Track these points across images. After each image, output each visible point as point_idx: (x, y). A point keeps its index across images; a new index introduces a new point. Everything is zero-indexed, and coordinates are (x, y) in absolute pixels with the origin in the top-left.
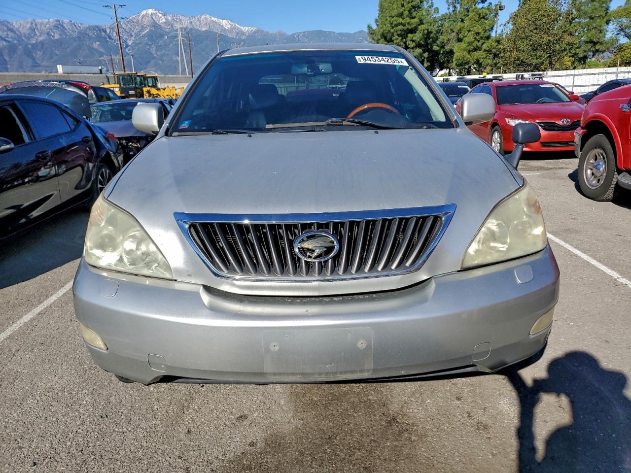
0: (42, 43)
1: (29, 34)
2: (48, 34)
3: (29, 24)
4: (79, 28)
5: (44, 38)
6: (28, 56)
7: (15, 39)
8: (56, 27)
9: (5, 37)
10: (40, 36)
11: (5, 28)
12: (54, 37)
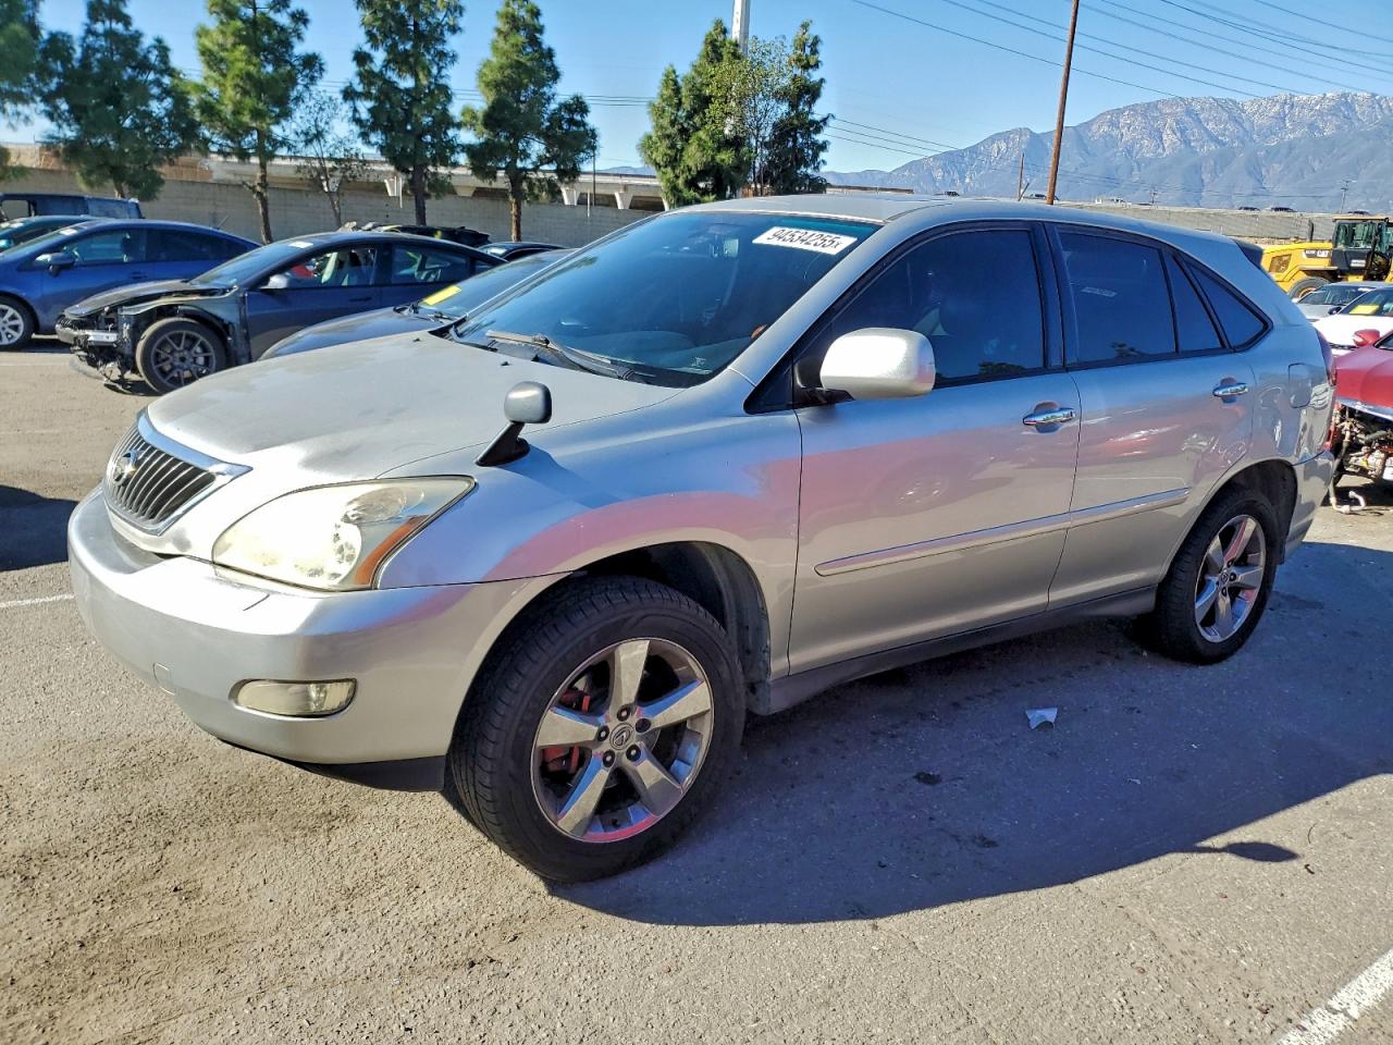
0: (1291, 146)
1: (1270, 128)
2: (1312, 126)
3: (1277, 108)
4: (1386, 112)
5: (1299, 136)
6: (1250, 173)
7: (1238, 138)
8: (1334, 111)
9: (1219, 135)
10: (1293, 131)
11: (1225, 116)
12: (1321, 131)
